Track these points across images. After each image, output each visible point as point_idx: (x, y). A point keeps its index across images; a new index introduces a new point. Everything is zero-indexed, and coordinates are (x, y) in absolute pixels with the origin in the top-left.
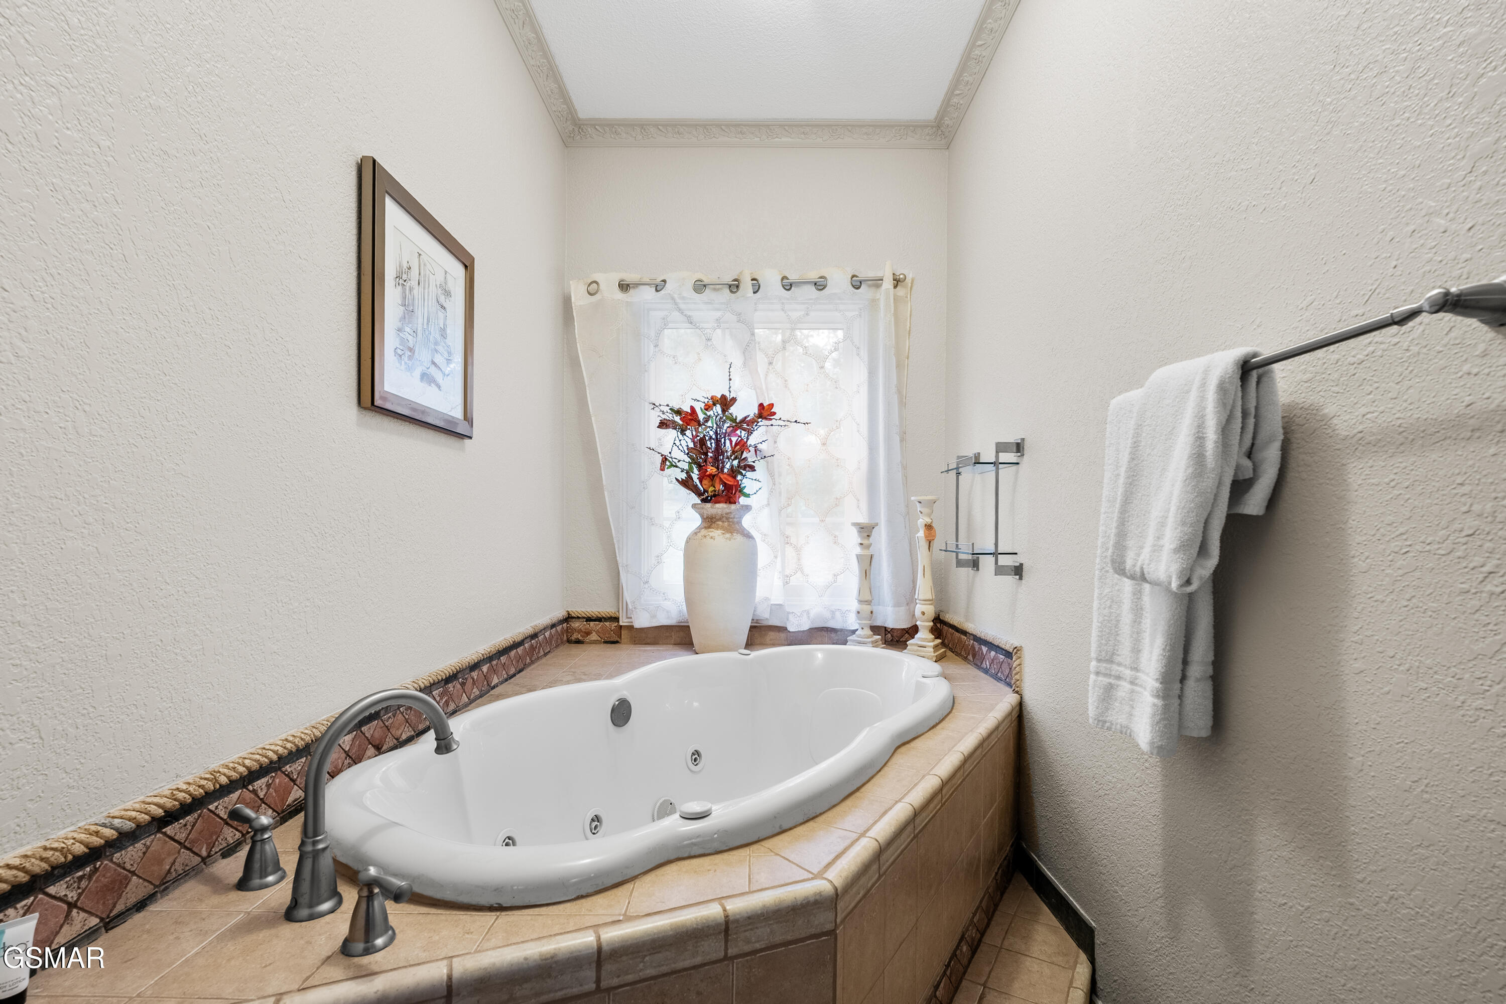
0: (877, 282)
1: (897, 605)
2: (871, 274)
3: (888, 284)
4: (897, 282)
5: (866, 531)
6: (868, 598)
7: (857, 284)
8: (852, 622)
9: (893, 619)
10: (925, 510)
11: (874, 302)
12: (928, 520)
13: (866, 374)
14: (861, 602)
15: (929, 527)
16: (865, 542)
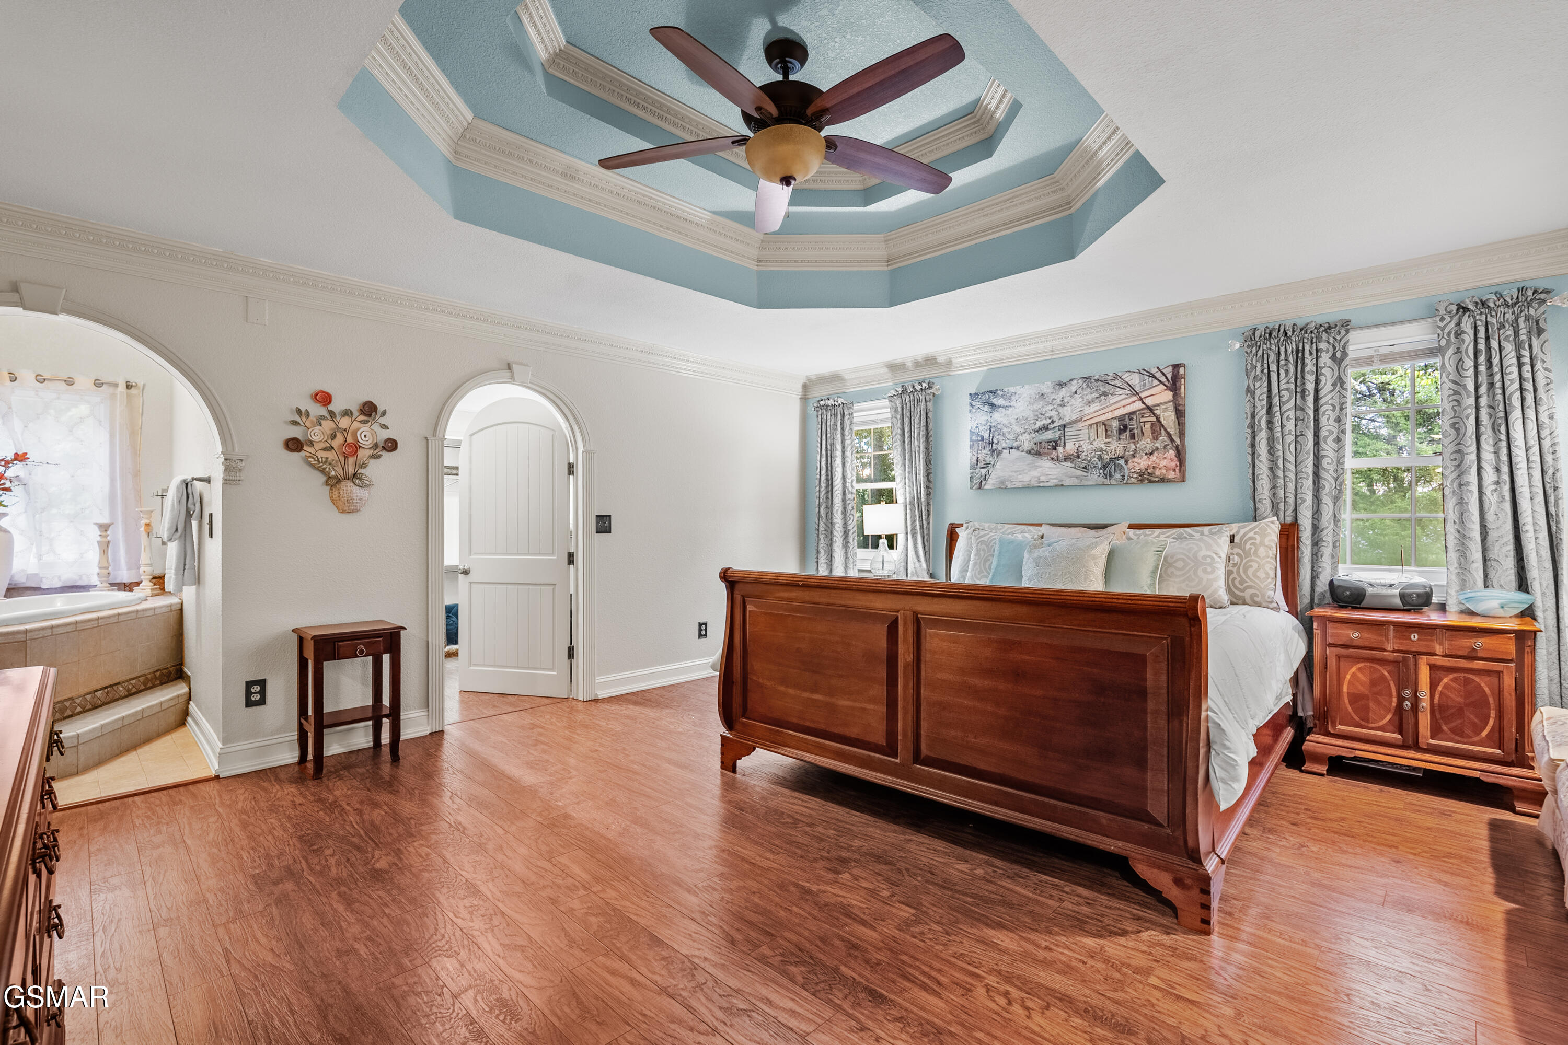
0: (116, 385)
1: (129, 569)
2: (112, 379)
3: (122, 388)
4: (129, 386)
5: (104, 528)
6: (106, 565)
7: (98, 384)
8: (95, 580)
9: (125, 576)
10: (145, 516)
11: (113, 396)
12: (148, 521)
13: (108, 436)
14: (100, 568)
15: (148, 525)
16: (104, 534)
